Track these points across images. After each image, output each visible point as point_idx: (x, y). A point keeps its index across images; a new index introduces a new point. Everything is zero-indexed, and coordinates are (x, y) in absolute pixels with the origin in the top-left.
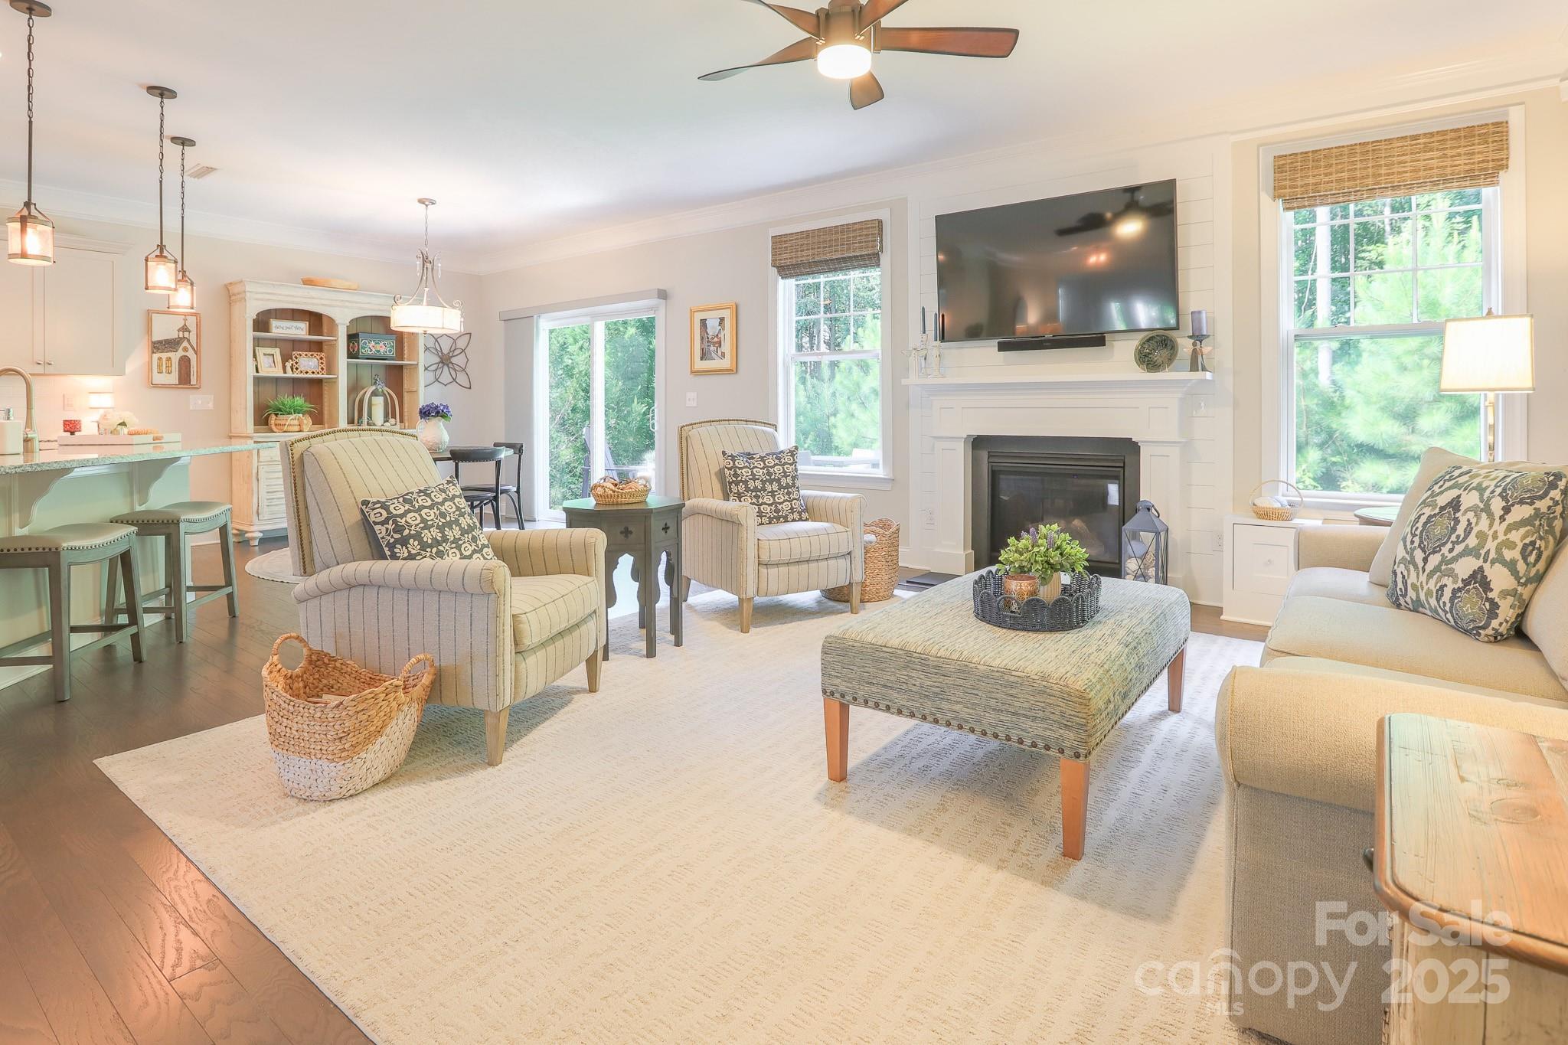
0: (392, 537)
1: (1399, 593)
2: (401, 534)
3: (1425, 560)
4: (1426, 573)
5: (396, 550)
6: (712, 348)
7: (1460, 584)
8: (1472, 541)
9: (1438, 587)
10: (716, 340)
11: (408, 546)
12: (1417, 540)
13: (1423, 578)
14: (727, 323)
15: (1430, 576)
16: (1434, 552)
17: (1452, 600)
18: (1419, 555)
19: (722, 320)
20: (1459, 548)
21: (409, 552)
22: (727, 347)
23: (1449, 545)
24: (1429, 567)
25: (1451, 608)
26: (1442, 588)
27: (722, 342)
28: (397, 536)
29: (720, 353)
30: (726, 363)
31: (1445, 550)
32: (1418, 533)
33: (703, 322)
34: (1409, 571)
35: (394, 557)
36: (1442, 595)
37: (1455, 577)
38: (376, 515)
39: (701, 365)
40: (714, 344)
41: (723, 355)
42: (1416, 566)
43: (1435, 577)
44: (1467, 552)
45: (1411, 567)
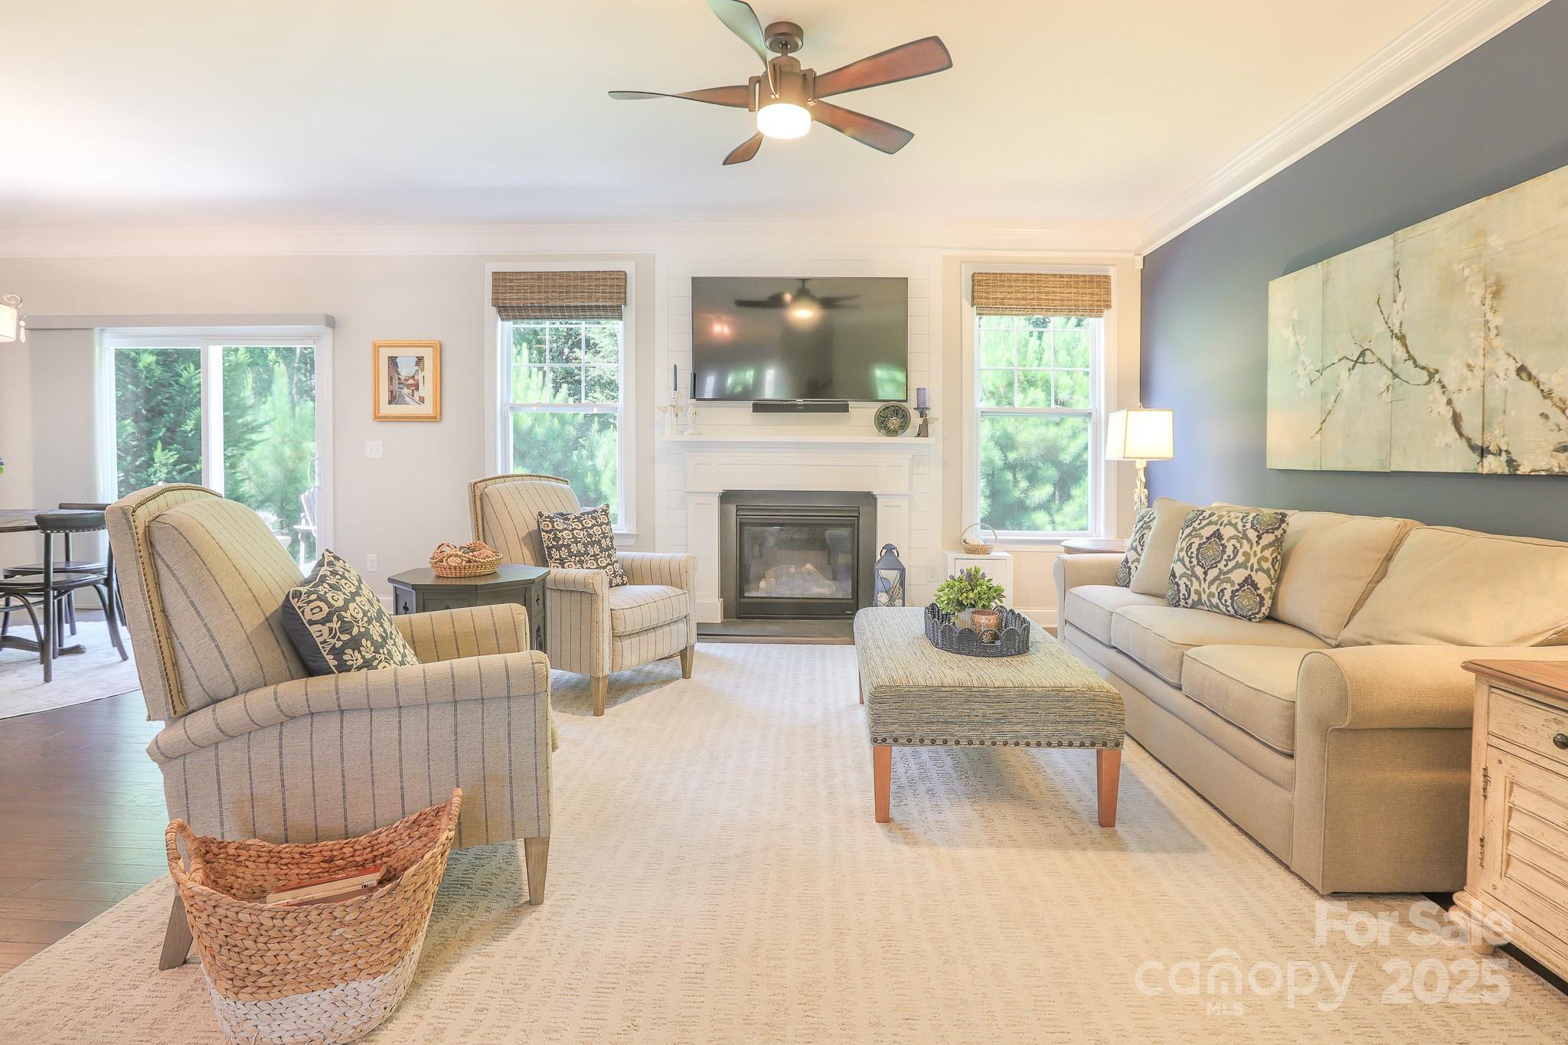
0: (339, 639)
1: (1182, 597)
2: (350, 633)
3: (1205, 573)
4: (1207, 582)
5: (345, 657)
6: (405, 391)
7: (1237, 587)
8: (1240, 558)
9: (1219, 590)
10: (411, 381)
11: (362, 648)
12: (1195, 561)
13: (1205, 585)
14: (428, 363)
15: (1211, 583)
16: (1212, 568)
17: (1232, 598)
18: (1199, 571)
19: (420, 360)
20: (1231, 564)
21: (363, 657)
22: (426, 390)
23: (1223, 562)
24: (1210, 578)
25: (1232, 603)
26: (1222, 591)
27: (420, 386)
28: (345, 637)
29: (416, 398)
30: (427, 409)
31: (1221, 565)
32: (1194, 555)
33: (393, 361)
34: (1191, 582)
35: (343, 667)
36: (1223, 595)
37: (1233, 583)
38: (314, 611)
39: (387, 409)
40: (409, 386)
41: (422, 399)
42: (1197, 578)
43: (1216, 584)
44: (1238, 566)
45: (1194, 579)
